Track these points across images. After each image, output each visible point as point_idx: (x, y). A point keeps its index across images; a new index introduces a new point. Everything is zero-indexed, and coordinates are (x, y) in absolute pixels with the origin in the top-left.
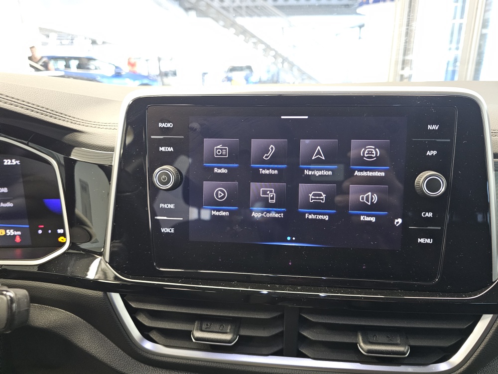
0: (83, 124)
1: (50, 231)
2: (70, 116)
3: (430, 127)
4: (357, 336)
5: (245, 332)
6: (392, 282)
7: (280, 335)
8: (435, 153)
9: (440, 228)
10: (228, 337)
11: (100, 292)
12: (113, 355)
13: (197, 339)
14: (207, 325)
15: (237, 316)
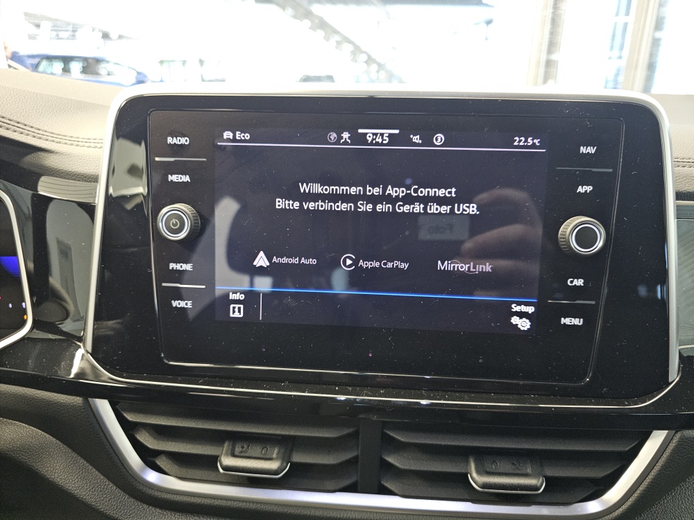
0: (53, 139)
1: (10, 306)
2: (32, 127)
3: (583, 150)
4: (467, 462)
5: (299, 458)
6: (521, 383)
7: (352, 462)
8: (589, 189)
9: (593, 303)
10: (273, 465)
11: (78, 398)
12: (101, 491)
13: (226, 468)
14: (243, 447)
15: (287, 433)
